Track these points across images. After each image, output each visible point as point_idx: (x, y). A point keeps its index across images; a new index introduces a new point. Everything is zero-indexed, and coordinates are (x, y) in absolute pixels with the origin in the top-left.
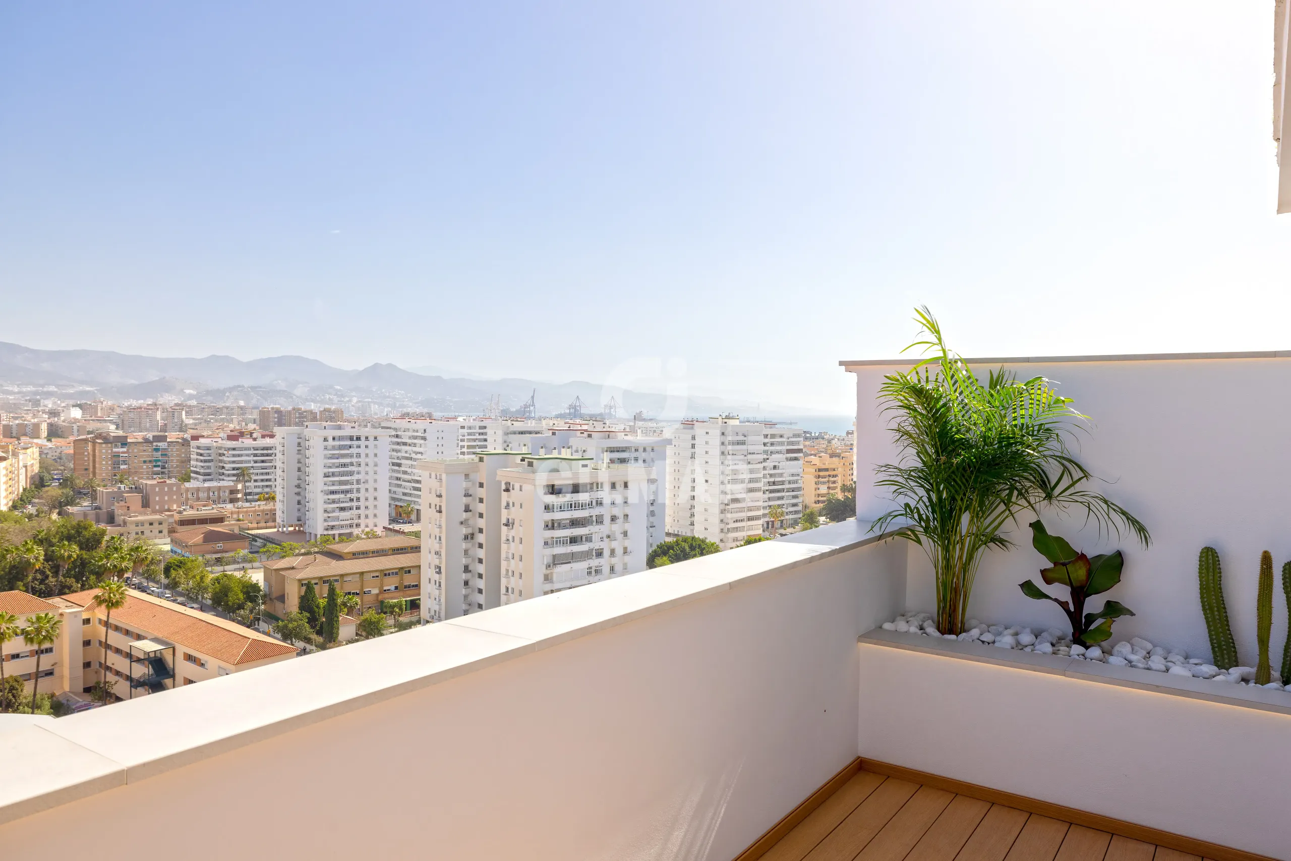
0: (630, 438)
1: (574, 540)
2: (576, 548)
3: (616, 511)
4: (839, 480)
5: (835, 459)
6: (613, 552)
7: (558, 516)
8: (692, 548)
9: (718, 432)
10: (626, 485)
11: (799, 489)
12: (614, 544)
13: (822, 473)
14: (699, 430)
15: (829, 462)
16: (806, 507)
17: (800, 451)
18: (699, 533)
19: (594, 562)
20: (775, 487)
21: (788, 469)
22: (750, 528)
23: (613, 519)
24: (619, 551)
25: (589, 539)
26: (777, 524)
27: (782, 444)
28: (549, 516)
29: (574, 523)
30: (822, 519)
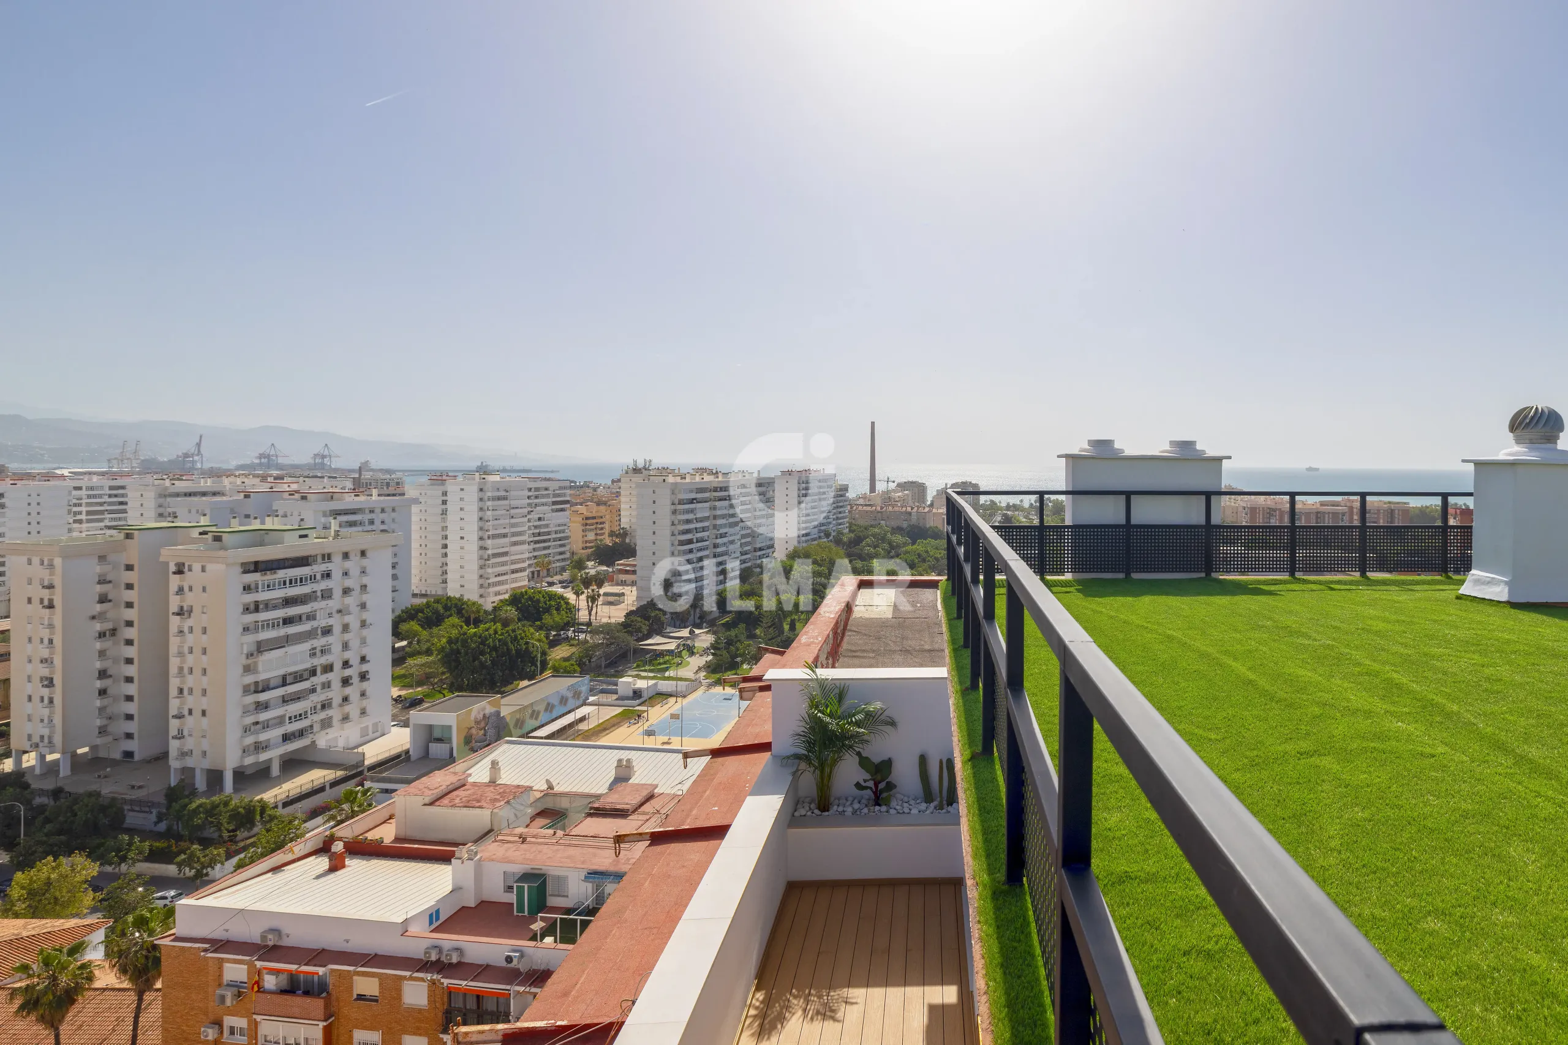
0: (362, 498)
1: (288, 621)
2: (292, 630)
3: (348, 583)
4: (607, 526)
5: (602, 508)
6: (346, 628)
7: (263, 596)
8: (446, 608)
9: (475, 488)
10: (363, 553)
11: (567, 538)
12: (347, 619)
13: (589, 522)
14: (451, 487)
15: (594, 510)
16: (573, 553)
17: (567, 502)
18: (453, 591)
19: (319, 642)
20: (540, 538)
21: (554, 520)
22: (515, 580)
23: (346, 591)
24: (355, 624)
25: (311, 617)
26: (544, 573)
27: (548, 496)
28: (250, 598)
29: (288, 602)
30: (590, 564)
